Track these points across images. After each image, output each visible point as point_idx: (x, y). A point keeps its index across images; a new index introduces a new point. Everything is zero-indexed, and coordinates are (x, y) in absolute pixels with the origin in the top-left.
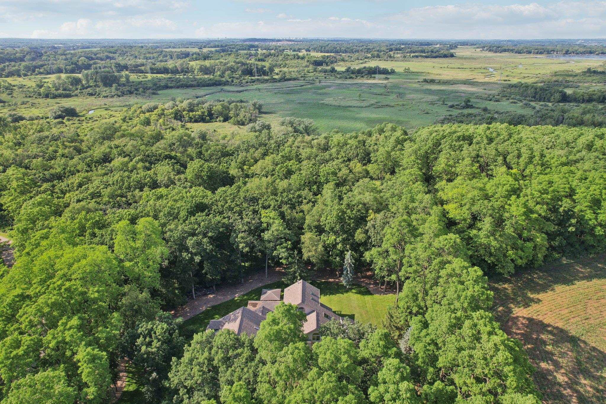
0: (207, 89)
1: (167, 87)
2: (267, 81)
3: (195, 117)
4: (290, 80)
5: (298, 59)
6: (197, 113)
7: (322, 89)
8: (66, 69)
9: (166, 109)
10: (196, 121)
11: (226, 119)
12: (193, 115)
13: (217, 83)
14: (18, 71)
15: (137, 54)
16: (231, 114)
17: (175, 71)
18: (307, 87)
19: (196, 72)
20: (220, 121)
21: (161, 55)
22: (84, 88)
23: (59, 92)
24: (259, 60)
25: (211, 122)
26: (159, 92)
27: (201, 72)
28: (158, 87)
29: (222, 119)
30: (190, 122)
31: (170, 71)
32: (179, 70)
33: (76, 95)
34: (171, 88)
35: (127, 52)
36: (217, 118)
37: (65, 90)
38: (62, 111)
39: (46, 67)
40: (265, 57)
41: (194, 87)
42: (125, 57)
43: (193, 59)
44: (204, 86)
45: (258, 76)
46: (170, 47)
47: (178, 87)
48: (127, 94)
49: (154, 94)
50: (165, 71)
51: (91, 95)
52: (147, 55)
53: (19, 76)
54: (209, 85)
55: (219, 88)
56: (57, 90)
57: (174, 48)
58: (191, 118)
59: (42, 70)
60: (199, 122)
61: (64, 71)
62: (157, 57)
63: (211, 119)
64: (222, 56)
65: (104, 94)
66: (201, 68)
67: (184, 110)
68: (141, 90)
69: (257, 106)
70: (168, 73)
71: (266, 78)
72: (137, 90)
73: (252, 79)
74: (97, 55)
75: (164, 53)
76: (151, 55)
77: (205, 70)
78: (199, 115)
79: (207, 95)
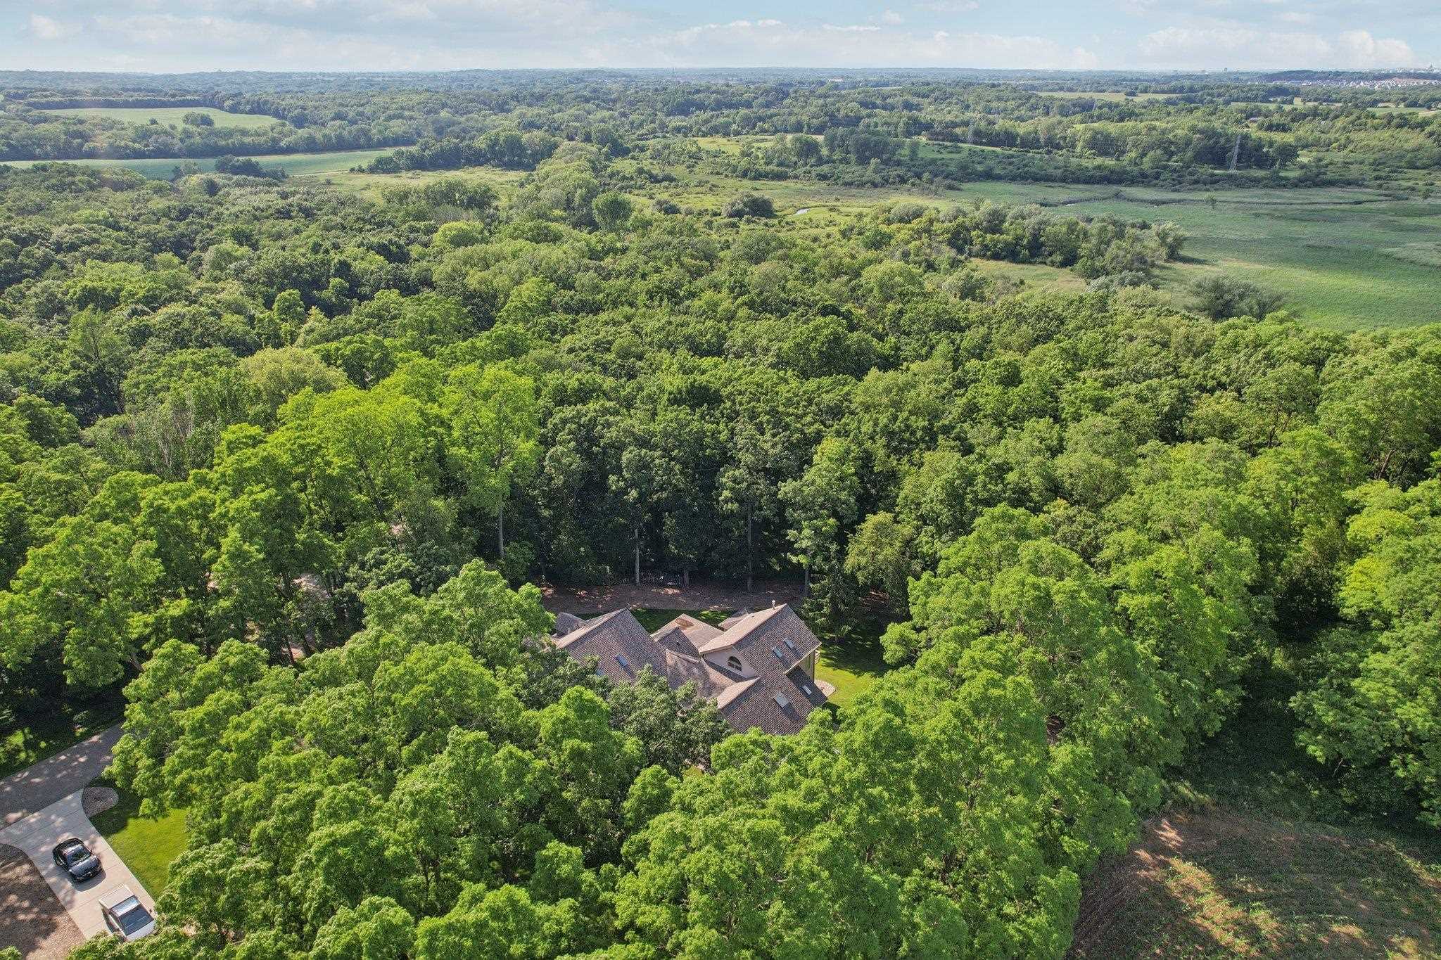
0: (1080, 190)
1: (989, 176)
2: (1255, 182)
3: (995, 246)
4: (1332, 183)
5: (1400, 126)
6: (1005, 236)
7: (1421, 215)
8: (809, 125)
9: (938, 221)
10: (996, 257)
11: (1069, 260)
12: (992, 240)
13: (1114, 177)
14: (728, 125)
15: (971, 99)
16: (1085, 248)
17: (1030, 143)
18: (1373, 206)
19: (1078, 149)
20: (1053, 264)
21: (1023, 104)
22: (820, 162)
23: (769, 168)
24: (1270, 128)
25: (1030, 263)
26: (966, 186)
27: (1092, 148)
28: (968, 174)
29: (1058, 258)
30: (984, 256)
31: (1018, 142)
32: (1042, 140)
33: (796, 177)
34: (998, 178)
35: (952, 95)
36: (1051, 254)
37: (780, 164)
38: (745, 205)
39: (775, 119)
40: (1293, 120)
41: (1054, 181)
42: (943, 106)
43: (1091, 117)
44: (1077, 181)
45: (1238, 168)
46: (1061, 89)
47: (1013, 179)
48: (893, 183)
49: (951, 188)
50: (1008, 139)
51: (823, 177)
52: (994, 104)
53: (726, 134)
54: (1090, 180)
55: (1114, 188)
56: (767, 164)
57: (1071, 90)
58: (986, 247)
59: (766, 126)
60: (1002, 259)
61: (805, 129)
62: (1013, 110)
63: (1033, 256)
64: (1169, 114)
65: (848, 178)
66: (1094, 138)
67: (976, 227)
68: (926, 176)
69: (1169, 240)
70: (1012, 145)
71: (1260, 173)
72: (919, 176)
73: (1213, 175)
74: (888, 101)
75: (1033, 101)
76: (1002, 105)
77: (1102, 145)
78: (1005, 242)
79: (1071, 202)
